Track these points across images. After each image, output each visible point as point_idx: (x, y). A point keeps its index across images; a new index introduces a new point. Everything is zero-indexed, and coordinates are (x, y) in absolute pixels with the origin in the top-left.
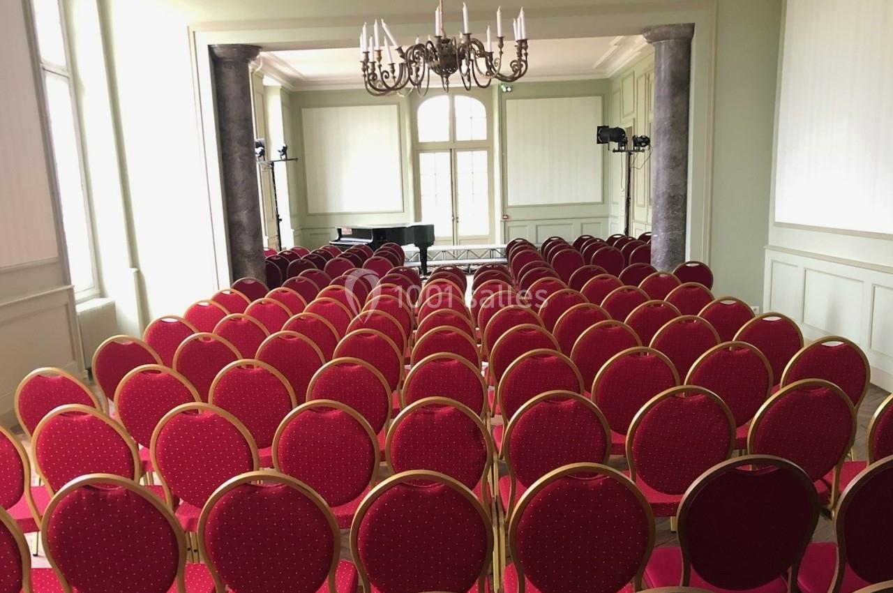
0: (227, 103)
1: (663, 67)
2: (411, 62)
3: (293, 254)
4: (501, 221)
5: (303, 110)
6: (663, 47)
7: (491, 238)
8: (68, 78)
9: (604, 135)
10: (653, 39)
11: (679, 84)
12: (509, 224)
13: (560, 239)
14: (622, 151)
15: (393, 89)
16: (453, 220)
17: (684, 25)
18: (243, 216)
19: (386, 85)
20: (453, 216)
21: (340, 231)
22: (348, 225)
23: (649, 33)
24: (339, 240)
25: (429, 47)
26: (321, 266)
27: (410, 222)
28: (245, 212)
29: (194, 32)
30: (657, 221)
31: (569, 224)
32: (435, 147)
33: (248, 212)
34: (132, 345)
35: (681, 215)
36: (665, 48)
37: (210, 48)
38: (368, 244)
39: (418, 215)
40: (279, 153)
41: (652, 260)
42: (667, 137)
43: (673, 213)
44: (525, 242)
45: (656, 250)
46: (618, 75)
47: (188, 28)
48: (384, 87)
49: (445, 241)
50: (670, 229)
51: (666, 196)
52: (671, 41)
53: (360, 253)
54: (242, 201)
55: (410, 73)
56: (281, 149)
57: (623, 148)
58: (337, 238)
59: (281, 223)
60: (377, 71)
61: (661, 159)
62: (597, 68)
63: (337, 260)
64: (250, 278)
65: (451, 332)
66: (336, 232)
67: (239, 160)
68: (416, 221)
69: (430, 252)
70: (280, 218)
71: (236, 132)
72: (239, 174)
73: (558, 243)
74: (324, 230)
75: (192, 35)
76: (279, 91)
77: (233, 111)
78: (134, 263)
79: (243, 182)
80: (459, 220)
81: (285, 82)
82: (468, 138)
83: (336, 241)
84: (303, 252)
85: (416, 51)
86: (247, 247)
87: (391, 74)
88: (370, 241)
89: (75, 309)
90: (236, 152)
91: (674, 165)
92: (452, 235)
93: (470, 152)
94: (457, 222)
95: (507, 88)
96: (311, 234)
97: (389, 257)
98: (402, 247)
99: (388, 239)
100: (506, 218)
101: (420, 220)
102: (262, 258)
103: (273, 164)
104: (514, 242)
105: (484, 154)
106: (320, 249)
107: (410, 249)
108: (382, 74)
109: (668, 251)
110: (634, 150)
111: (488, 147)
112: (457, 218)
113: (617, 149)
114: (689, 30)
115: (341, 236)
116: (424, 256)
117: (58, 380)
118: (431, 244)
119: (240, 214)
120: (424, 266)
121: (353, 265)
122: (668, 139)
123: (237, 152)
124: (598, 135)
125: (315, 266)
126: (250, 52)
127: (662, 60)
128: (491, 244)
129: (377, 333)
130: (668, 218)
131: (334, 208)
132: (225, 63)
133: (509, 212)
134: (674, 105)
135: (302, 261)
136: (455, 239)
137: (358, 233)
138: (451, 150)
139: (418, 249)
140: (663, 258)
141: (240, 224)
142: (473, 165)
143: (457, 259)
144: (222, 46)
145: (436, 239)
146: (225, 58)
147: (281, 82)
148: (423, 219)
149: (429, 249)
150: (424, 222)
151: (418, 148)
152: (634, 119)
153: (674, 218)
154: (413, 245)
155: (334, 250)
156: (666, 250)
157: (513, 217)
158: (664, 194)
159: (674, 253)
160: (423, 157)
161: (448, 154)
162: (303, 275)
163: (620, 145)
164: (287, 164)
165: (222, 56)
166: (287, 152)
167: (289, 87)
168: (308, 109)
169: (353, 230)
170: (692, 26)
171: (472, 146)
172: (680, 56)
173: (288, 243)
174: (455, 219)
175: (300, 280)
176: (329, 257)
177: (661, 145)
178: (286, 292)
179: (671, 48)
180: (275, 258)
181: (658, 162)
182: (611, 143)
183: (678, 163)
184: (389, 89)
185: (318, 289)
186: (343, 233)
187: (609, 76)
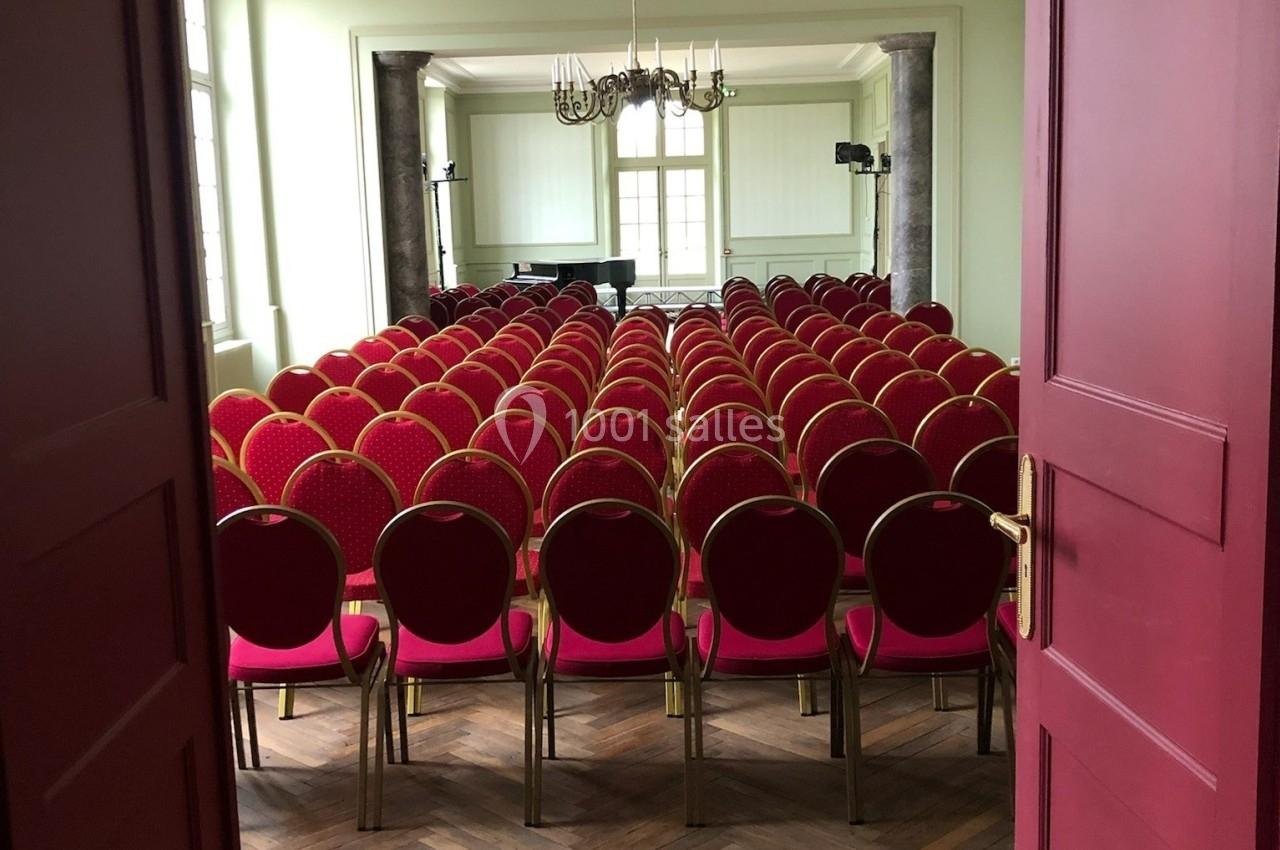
0: (391, 118)
1: (901, 80)
2: (603, 93)
3: (460, 293)
4: (722, 257)
5: (472, 117)
6: (901, 57)
7: (708, 278)
8: (210, 88)
9: (844, 153)
10: (888, 48)
11: (920, 99)
12: (731, 261)
13: (789, 277)
14: (867, 172)
15: (584, 119)
16: (661, 255)
17: (923, 34)
18: (407, 247)
19: (577, 115)
20: (660, 250)
21: (516, 266)
22: (526, 260)
23: (884, 42)
24: (515, 278)
25: (622, 77)
26: (496, 304)
27: (606, 256)
28: (409, 242)
29: (357, 38)
30: (897, 257)
31: (809, 261)
32: (639, 164)
33: (413, 242)
34: (307, 375)
35: (925, 248)
36: (903, 59)
37: (375, 55)
38: (553, 283)
39: (616, 249)
40: (445, 172)
41: (892, 302)
42: (907, 159)
43: (915, 247)
44: (745, 281)
45: (896, 291)
46: (869, 77)
47: (350, 33)
48: (575, 117)
49: (649, 281)
50: (912, 265)
51: (906, 228)
52: (909, 51)
53: (543, 292)
54: (405, 229)
55: (602, 105)
56: (447, 166)
57: (868, 169)
58: (513, 275)
59: (444, 256)
60: (568, 101)
61: (900, 184)
62: (844, 67)
63: (516, 299)
64: (414, 316)
65: (641, 364)
66: (512, 267)
67: (403, 182)
68: (613, 255)
69: (630, 294)
70: (443, 250)
71: (401, 150)
72: (403, 198)
73: (787, 283)
74: (494, 267)
75: (354, 39)
76: (443, 93)
77: (399, 125)
78: (275, 298)
79: (407, 207)
80: (669, 255)
81: (449, 83)
82: (680, 153)
83: (512, 279)
84: (472, 290)
85: (610, 80)
86: (410, 283)
87: (583, 103)
88: (555, 279)
89: (212, 348)
90: (400, 173)
91: (916, 191)
92: (658, 273)
93: (682, 171)
94: (666, 257)
95: (730, 92)
96: (479, 271)
97: (578, 296)
98: (595, 287)
99: (577, 277)
100: (727, 253)
101: (618, 255)
102: (427, 296)
103: (436, 184)
104: (731, 281)
105: (700, 174)
106: (494, 286)
107: (605, 291)
108: (574, 105)
109: (911, 291)
110: (883, 172)
111: (706, 165)
112: (666, 252)
113: (860, 170)
114: (928, 39)
115: (518, 273)
116: (622, 299)
117: (249, 401)
118: (631, 284)
119: (402, 243)
120: (622, 312)
121: (533, 304)
122: (908, 162)
123: (402, 174)
124: (837, 153)
125: (487, 304)
126: (419, 59)
127: (900, 73)
128: (709, 285)
129: (565, 365)
130: (909, 253)
131: (509, 237)
132: (390, 72)
133: (732, 246)
134: (914, 124)
135: (473, 300)
136: (663, 278)
137: (539, 269)
138: (659, 168)
139: (614, 291)
140: (904, 300)
141: (402, 255)
142: (687, 186)
143: (664, 303)
144: (388, 53)
145: (637, 279)
146: (391, 66)
147: (445, 84)
148: (622, 253)
149: (629, 290)
150: (624, 256)
151: (617, 165)
152: (887, 132)
153: (917, 254)
154: (608, 285)
155: (511, 288)
156: (909, 289)
157: (736, 252)
158: (904, 225)
159: (917, 293)
160: (623, 176)
161: (655, 173)
162: (478, 313)
163: (865, 166)
164: (450, 186)
165: (387, 63)
166: (455, 170)
167: (457, 90)
168: (479, 116)
169: (532, 265)
170: (933, 35)
171: (685, 163)
172: (921, 68)
173: (451, 282)
174: (663, 253)
175: (474, 318)
176: (505, 296)
177: (901, 168)
178: (460, 330)
179: (910, 59)
180: (439, 297)
181: (897, 188)
182: (852, 162)
183: (921, 189)
184: (579, 119)
185: (495, 328)
186: (520, 270)
187: (858, 79)
